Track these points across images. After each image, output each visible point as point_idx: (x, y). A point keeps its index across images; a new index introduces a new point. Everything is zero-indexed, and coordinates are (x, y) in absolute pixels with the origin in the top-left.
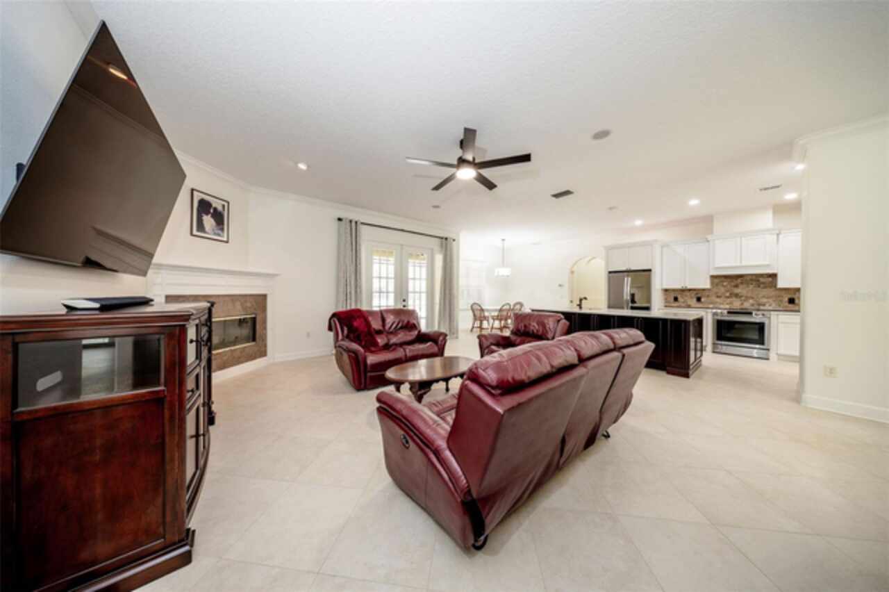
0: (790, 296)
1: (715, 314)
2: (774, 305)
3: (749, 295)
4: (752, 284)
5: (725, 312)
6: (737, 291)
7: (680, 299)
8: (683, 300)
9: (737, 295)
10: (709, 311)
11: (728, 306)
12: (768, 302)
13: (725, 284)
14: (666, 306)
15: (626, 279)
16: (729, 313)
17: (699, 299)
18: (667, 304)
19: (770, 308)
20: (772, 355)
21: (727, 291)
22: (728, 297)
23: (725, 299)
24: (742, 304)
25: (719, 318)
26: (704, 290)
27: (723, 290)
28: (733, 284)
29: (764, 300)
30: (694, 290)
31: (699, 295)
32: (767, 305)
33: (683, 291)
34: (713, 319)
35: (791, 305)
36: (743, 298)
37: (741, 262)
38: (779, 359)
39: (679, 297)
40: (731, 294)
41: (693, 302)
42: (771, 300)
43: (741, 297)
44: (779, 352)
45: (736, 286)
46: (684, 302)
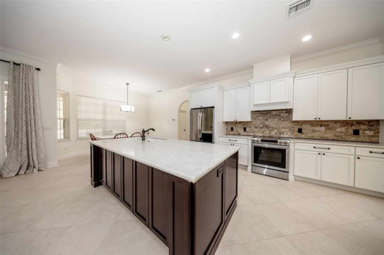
0: (299, 127)
1: (253, 141)
2: (289, 134)
3: (274, 126)
4: (276, 118)
5: (260, 139)
6: (267, 123)
7: (234, 129)
8: (236, 130)
9: (267, 127)
10: (250, 138)
11: (261, 135)
12: (286, 131)
13: (260, 118)
14: (227, 134)
15: (199, 114)
16: (262, 141)
17: (245, 129)
18: (227, 133)
19: (287, 136)
20: (291, 177)
21: (262, 123)
22: (262, 128)
23: (260, 129)
24: (270, 133)
25: (256, 144)
26: (248, 122)
27: (258, 122)
28: (265, 119)
29: (284, 130)
30: (243, 122)
31: (245, 126)
32: (285, 134)
33: (236, 123)
34: (252, 145)
35: (299, 134)
36: (270, 129)
37: (270, 101)
38: (295, 180)
39: (234, 127)
40: (263, 126)
41: (241, 131)
42: (287, 130)
43: (270, 127)
44: (295, 174)
45: (267, 120)
46: (237, 131)
